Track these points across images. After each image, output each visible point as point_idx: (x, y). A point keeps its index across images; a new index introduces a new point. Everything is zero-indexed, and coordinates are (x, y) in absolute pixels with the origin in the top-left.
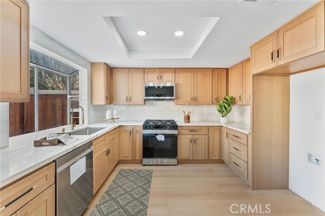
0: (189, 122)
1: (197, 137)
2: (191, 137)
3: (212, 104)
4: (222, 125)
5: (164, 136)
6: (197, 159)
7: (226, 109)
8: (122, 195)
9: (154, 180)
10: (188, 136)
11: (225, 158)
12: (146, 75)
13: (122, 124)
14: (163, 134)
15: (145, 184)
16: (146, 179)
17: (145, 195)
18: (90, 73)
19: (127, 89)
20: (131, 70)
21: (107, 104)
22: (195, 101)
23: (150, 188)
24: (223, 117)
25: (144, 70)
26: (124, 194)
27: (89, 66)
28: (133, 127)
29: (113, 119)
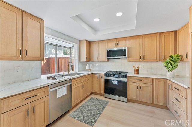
0: (138, 74)
1: (143, 85)
2: (138, 84)
3: (159, 61)
4: (167, 78)
5: (117, 82)
6: (143, 101)
7: (172, 65)
8: (86, 110)
9: (107, 107)
10: (135, 84)
11: (169, 106)
12: (108, 43)
13: (94, 72)
14: (117, 80)
15: (101, 108)
16: (103, 105)
17: (98, 114)
18: (79, 46)
19: (98, 53)
20: (100, 42)
21: (87, 61)
22: (143, 58)
23: (102, 112)
24: (169, 71)
25: (107, 41)
26: (87, 110)
27: (79, 42)
28: (100, 74)
29: (90, 69)
